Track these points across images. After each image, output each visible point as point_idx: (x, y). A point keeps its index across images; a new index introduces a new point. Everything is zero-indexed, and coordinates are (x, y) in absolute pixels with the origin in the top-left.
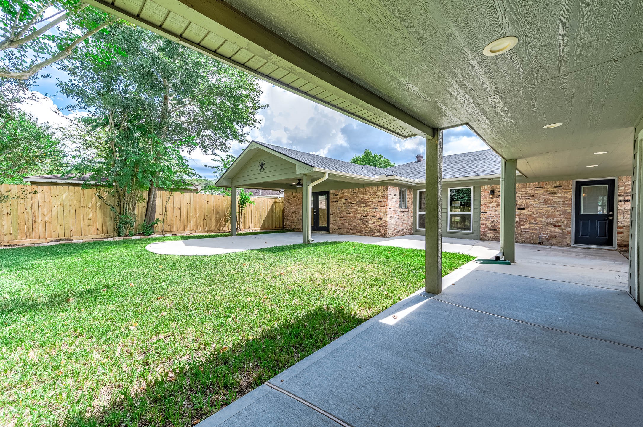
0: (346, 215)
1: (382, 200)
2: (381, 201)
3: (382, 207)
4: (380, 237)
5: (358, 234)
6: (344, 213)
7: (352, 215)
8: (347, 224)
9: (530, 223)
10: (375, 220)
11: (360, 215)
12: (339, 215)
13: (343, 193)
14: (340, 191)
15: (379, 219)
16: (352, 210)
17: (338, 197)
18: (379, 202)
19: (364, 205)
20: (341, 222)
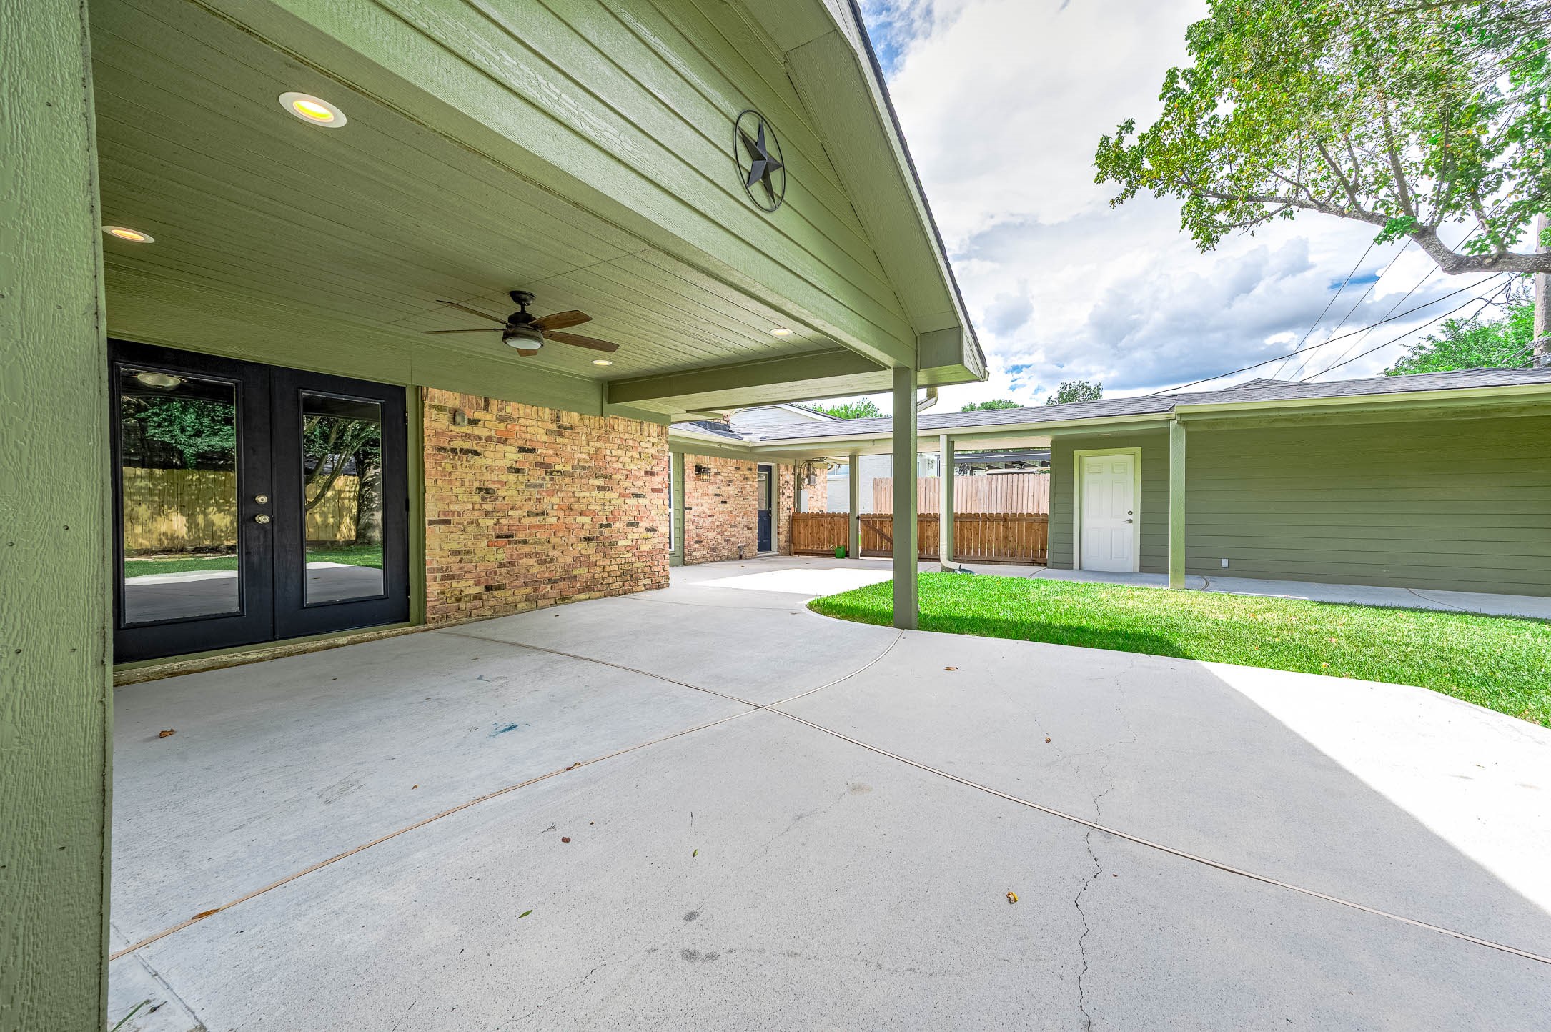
0: (526, 521)
1: (655, 469)
2: (652, 474)
3: (654, 490)
4: (651, 589)
5: (583, 596)
6: (517, 513)
7: (554, 520)
8: (533, 561)
9: (732, 526)
10: (636, 536)
11: (587, 520)
12: (490, 522)
13: (510, 419)
14: (494, 404)
15: (648, 530)
16: (555, 500)
17: (484, 433)
18: (647, 473)
19: (600, 482)
20: (502, 554)
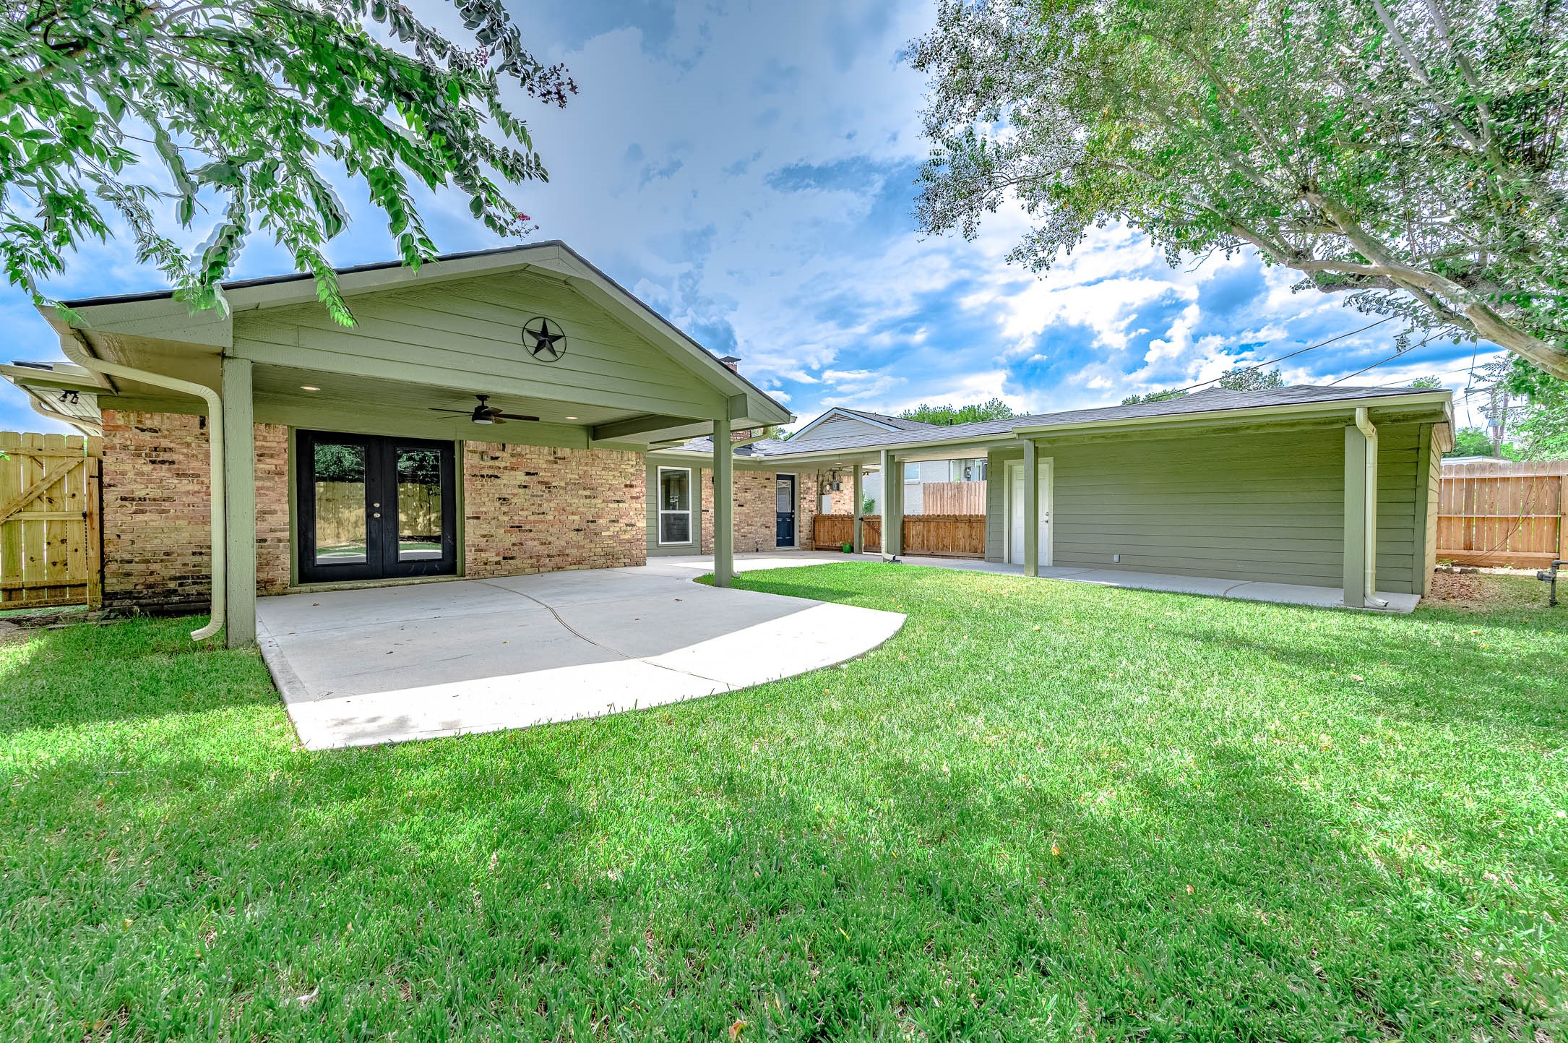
0: (532, 518)
1: (634, 483)
2: (631, 486)
3: (632, 498)
4: (630, 566)
5: (573, 567)
6: (525, 513)
7: (551, 518)
8: (536, 543)
9: (749, 525)
10: (617, 529)
11: (576, 518)
12: (506, 518)
13: (520, 455)
14: (509, 448)
15: (627, 525)
16: (552, 505)
17: (502, 465)
18: (626, 486)
19: (587, 493)
20: (515, 537)
